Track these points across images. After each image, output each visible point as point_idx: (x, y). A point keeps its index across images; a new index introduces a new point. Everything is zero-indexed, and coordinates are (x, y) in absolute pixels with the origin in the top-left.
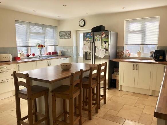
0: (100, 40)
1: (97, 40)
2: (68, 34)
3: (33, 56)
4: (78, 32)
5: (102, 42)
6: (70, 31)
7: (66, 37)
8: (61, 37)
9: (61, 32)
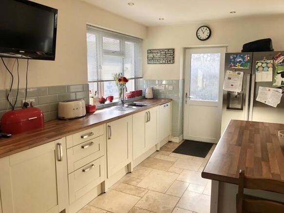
0: (271, 69)
1: (260, 69)
2: (169, 56)
3: (111, 101)
4: (187, 50)
5: (276, 73)
6: (173, 49)
7: (164, 62)
8: (151, 60)
9: (150, 51)
